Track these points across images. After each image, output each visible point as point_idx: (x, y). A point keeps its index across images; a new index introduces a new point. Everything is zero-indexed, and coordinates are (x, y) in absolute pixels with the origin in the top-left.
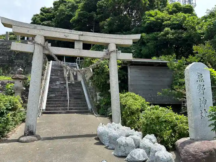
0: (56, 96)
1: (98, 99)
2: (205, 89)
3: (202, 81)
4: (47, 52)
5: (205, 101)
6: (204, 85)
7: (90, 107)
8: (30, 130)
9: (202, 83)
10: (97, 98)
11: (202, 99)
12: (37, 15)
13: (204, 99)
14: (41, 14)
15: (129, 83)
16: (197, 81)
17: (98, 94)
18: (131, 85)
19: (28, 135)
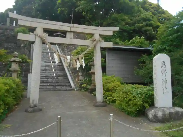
2: (166, 73)
3: (164, 67)
5: (166, 81)
6: (166, 70)
9: (165, 69)
11: (164, 80)
13: (165, 80)
16: (161, 67)
19: (33, 107)
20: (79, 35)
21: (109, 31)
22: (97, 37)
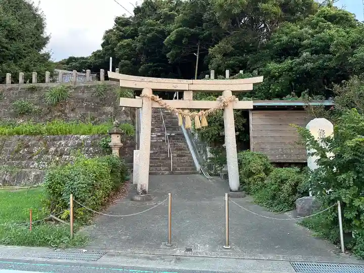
0: (154, 153)
1: (209, 156)
7: (198, 167)
8: (144, 189)
10: (207, 156)
12: (111, 31)
14: (117, 29)
15: (251, 135)
16: (318, 138)
17: (208, 149)
18: (254, 137)
19: (142, 194)
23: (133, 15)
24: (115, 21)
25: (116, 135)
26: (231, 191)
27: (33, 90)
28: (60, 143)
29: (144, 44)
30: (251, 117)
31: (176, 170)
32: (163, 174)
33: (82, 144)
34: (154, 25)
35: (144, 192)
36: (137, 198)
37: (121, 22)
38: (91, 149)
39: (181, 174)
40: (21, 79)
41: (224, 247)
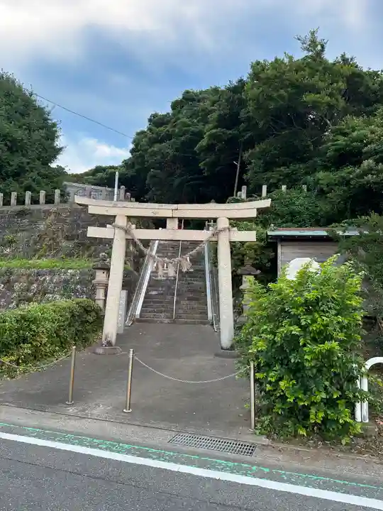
0: (158, 294)
4: (129, 237)
8: (109, 339)
12: (143, 132)
14: (150, 129)
19: (106, 346)
20: (187, 223)
21: (248, 209)
22: (223, 223)
23: (170, 111)
24: (150, 120)
25: (103, 271)
26: (222, 348)
27: (21, 214)
28: (44, 280)
29: (177, 150)
30: (279, 251)
31: (180, 317)
32: (161, 322)
33: (69, 280)
34: (189, 126)
35: (109, 343)
36: (100, 351)
37: (156, 121)
38: (79, 286)
39: (186, 323)
40: (13, 201)
41: (125, 410)
